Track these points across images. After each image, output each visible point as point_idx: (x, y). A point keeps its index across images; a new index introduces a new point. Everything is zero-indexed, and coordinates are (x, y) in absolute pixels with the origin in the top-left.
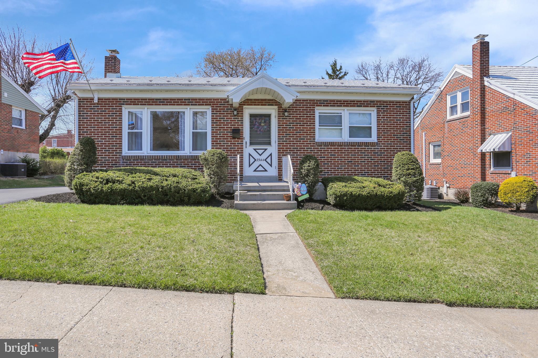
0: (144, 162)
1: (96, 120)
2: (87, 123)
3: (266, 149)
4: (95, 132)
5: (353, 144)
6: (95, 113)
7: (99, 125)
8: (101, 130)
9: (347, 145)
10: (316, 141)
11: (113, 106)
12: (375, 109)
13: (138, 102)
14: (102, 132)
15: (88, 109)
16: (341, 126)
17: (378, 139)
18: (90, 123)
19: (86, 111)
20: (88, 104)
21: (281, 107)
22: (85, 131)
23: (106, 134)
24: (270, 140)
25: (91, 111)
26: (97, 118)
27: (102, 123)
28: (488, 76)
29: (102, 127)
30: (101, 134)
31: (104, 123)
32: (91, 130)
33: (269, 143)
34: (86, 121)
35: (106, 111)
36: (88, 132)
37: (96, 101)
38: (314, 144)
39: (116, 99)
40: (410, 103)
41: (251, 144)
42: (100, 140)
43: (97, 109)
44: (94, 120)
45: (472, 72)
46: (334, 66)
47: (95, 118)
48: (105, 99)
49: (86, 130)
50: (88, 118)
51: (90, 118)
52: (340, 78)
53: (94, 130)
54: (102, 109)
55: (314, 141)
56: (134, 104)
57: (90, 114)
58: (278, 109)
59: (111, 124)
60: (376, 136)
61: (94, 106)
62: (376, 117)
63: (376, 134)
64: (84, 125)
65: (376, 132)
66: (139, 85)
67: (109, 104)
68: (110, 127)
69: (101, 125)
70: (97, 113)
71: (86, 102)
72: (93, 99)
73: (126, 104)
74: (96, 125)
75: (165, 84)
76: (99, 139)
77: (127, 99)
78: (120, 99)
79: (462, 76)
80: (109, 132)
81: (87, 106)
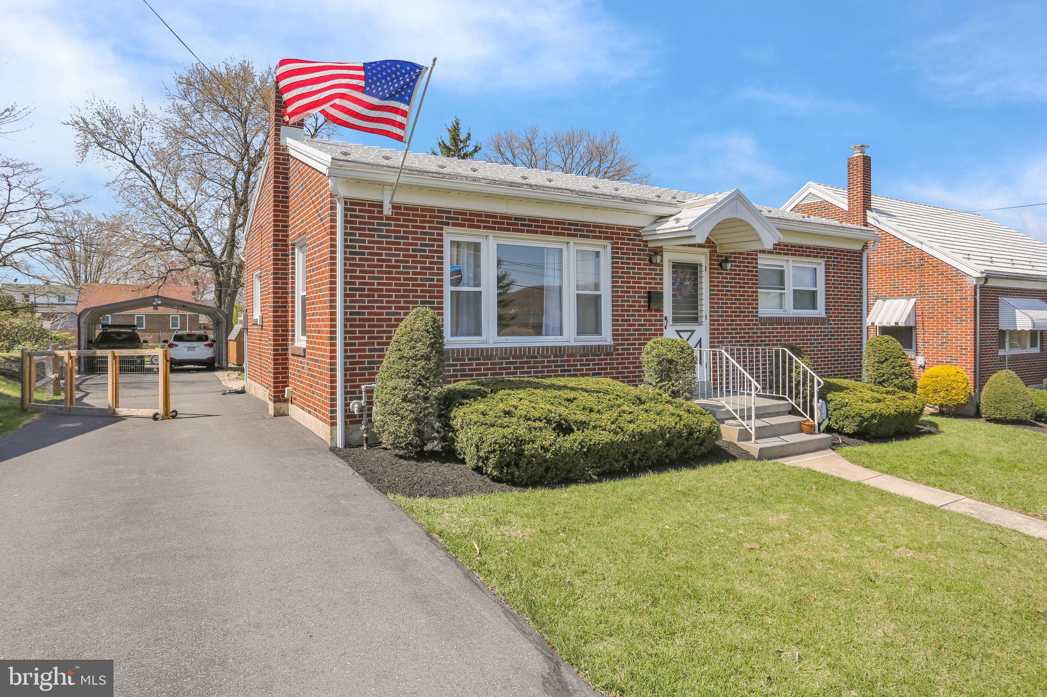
0: (492, 364)
1: (384, 261)
2: (363, 266)
3: (693, 331)
4: (381, 290)
5: (800, 321)
6: (382, 243)
7: (391, 273)
8: (396, 285)
9: (796, 324)
10: (759, 316)
11: (424, 228)
12: (822, 262)
13: (478, 221)
14: (399, 291)
15: (364, 229)
16: (784, 289)
17: (826, 313)
18: (369, 266)
19: (360, 235)
20: (364, 217)
21: (716, 252)
22: (357, 286)
23: (408, 297)
24: (697, 314)
25: (373, 236)
26: (387, 255)
27: (399, 267)
28: (871, 210)
29: (399, 279)
30: (396, 296)
31: (404, 267)
32: (373, 284)
33: (695, 320)
34: (360, 259)
35: (407, 238)
36: (364, 290)
37: (387, 211)
38: (756, 320)
39: (431, 210)
40: (861, 253)
41: (675, 320)
42: (393, 310)
43: (387, 231)
44: (378, 260)
45: (846, 201)
46: (455, 131)
47: (381, 255)
48: (406, 208)
49: (360, 284)
50: (363, 254)
51: (369, 254)
52: (465, 156)
53: (379, 284)
54: (399, 232)
55: (757, 316)
56: (470, 226)
57: (370, 242)
58: (710, 256)
59: (418, 270)
60: (824, 308)
61: (378, 224)
62: (824, 274)
63: (824, 304)
64: (355, 271)
65: (824, 300)
66: (494, 182)
67: (416, 221)
68: (416, 279)
69: (397, 273)
70: (387, 243)
71: (360, 211)
72: (380, 205)
73: (454, 225)
74: (386, 272)
75: (544, 187)
76: (390, 308)
77: (455, 213)
78: (439, 211)
79: (821, 202)
80: (416, 291)
81: (361, 223)
